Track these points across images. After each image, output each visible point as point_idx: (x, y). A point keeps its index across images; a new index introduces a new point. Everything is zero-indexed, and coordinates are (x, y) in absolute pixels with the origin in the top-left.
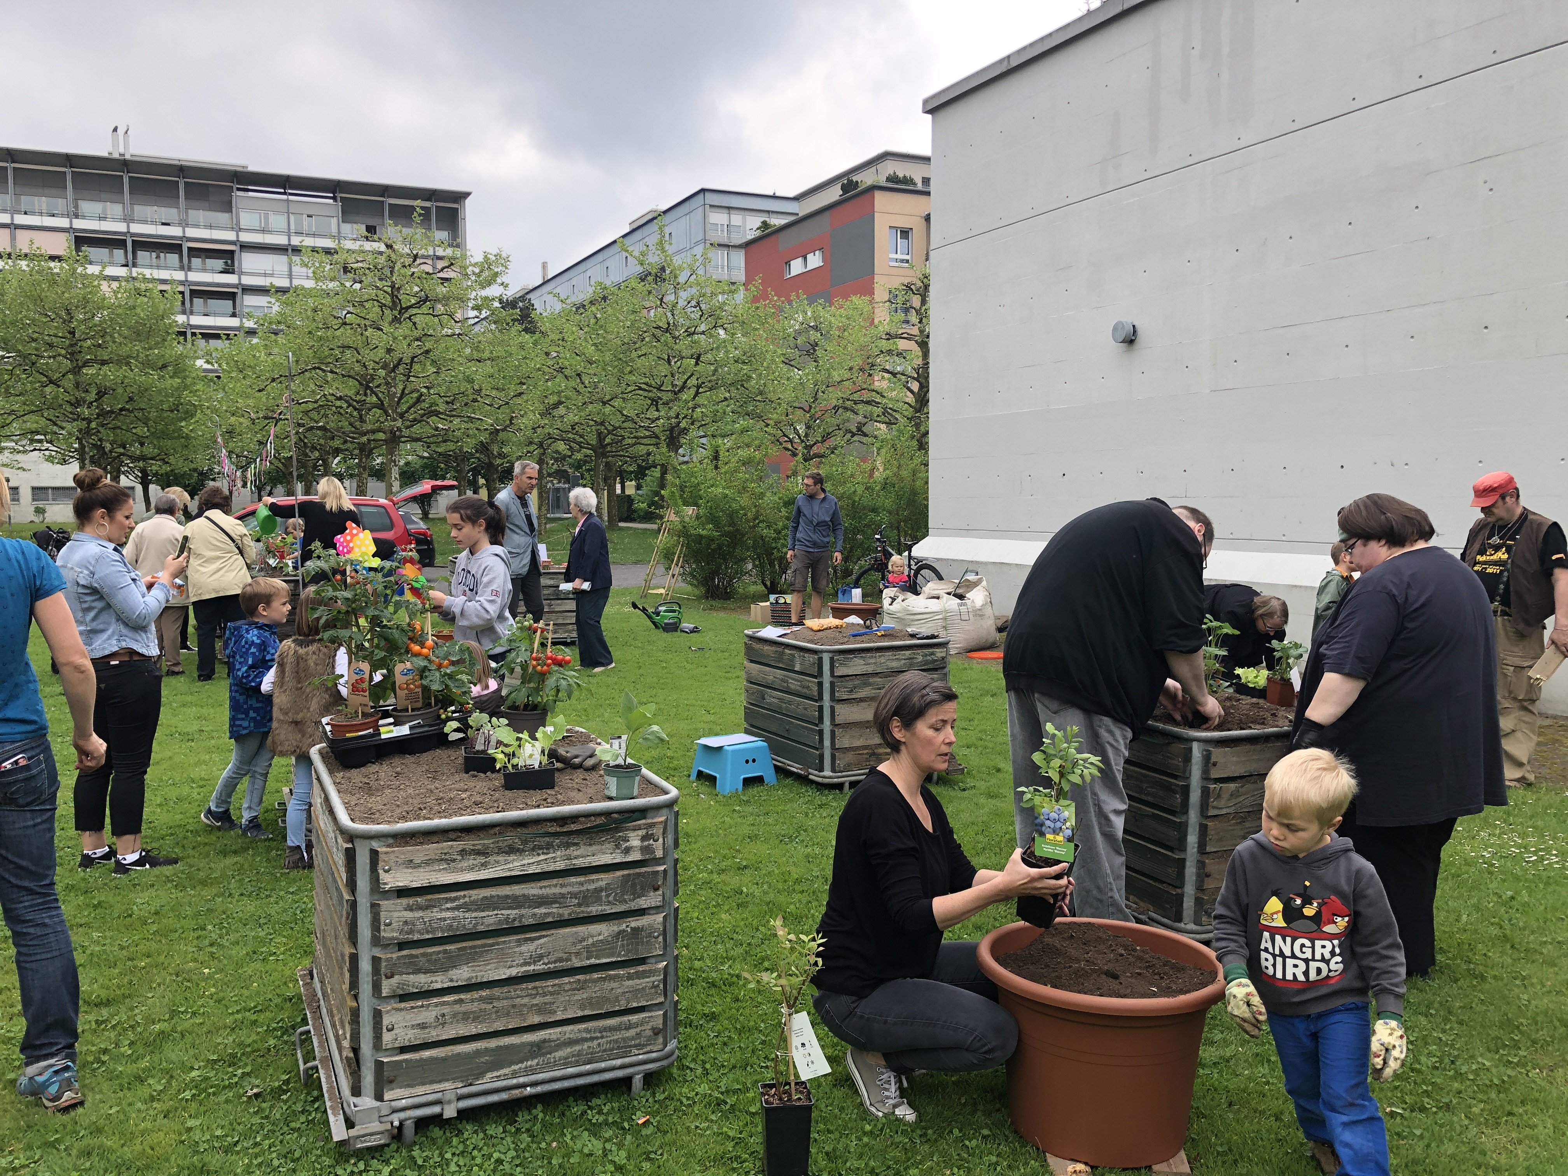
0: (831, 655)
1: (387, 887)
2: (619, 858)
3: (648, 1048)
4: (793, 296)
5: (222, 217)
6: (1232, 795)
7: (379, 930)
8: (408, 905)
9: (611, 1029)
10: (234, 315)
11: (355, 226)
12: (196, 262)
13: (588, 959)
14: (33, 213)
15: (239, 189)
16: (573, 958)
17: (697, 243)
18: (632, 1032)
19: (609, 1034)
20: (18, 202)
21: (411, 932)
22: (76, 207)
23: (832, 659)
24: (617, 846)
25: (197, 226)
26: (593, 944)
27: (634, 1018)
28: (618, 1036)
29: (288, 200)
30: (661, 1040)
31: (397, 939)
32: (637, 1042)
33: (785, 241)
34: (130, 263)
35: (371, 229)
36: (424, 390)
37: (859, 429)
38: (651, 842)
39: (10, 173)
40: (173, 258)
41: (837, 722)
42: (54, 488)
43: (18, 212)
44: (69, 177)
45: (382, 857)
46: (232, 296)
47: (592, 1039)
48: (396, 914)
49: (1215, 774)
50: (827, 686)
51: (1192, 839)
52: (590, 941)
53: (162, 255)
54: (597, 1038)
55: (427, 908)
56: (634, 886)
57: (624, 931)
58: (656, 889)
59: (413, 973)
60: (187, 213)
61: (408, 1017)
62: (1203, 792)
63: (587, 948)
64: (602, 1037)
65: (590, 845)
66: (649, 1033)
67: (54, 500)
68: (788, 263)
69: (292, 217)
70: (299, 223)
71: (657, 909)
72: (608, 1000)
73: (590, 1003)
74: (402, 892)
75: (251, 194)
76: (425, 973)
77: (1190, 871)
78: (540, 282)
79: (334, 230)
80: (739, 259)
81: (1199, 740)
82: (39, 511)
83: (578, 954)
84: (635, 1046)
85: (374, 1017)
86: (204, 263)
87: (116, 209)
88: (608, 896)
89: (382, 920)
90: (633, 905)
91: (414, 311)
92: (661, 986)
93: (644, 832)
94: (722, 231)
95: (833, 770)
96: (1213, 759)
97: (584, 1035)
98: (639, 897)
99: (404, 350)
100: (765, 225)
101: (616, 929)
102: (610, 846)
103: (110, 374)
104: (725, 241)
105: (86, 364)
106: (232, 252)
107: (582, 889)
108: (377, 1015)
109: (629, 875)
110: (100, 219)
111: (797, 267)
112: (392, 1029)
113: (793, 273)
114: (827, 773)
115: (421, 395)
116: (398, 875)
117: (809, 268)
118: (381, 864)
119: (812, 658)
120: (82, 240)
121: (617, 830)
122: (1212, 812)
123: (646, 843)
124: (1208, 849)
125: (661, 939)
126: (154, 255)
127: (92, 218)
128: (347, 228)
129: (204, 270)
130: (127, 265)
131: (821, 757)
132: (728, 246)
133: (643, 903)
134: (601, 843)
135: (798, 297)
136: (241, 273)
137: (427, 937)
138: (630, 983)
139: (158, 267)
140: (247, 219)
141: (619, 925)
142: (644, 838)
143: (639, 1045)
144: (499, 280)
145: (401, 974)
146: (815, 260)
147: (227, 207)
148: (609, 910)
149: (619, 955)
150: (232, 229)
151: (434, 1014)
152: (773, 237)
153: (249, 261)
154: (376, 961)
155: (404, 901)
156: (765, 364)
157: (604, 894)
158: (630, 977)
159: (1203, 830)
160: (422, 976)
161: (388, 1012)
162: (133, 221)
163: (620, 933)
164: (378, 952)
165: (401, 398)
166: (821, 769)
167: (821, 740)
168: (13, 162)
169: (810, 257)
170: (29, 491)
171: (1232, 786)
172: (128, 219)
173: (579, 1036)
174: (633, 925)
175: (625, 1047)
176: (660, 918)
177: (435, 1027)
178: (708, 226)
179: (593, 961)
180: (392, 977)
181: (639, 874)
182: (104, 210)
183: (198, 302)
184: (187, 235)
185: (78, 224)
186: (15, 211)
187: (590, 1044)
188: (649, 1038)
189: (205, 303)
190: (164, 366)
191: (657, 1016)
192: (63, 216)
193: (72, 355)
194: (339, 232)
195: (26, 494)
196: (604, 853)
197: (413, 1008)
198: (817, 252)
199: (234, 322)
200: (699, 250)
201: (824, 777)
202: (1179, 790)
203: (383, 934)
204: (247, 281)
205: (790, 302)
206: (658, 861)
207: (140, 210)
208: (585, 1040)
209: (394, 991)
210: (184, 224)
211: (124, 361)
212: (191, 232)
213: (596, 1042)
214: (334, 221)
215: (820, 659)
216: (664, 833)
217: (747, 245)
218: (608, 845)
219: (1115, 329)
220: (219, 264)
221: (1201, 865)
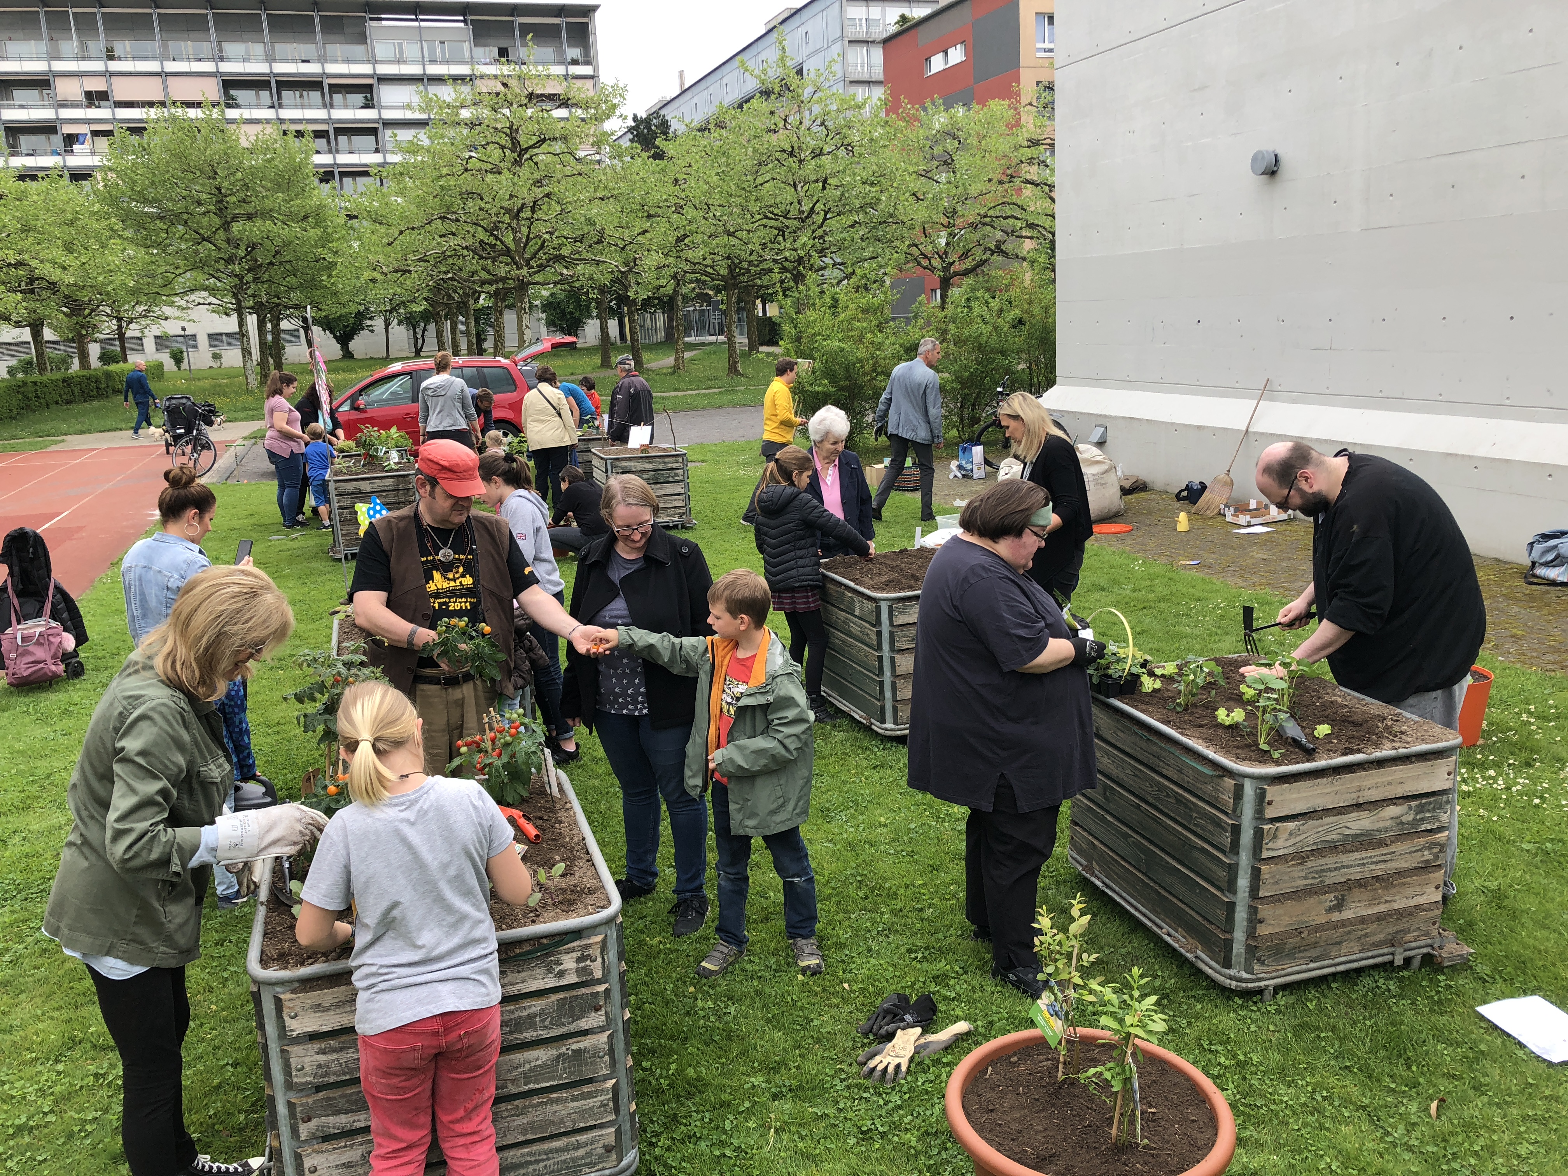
0: (889, 603)
1: (294, 1034)
2: (552, 983)
3: (601, 1166)
4: (928, 104)
5: (358, 50)
6: (1290, 834)
7: (291, 1077)
8: (320, 1049)
9: (557, 1150)
10: (377, 151)
11: (487, 49)
12: (338, 98)
13: (526, 1084)
14: (181, 59)
15: (371, 19)
16: (510, 1085)
17: (834, 41)
18: (581, 1152)
19: (555, 1155)
20: (165, 47)
21: (327, 1074)
22: (221, 50)
23: (890, 607)
24: (550, 971)
25: (335, 61)
26: (530, 1069)
27: (583, 1138)
28: (566, 1156)
29: (420, 27)
30: (614, 1156)
31: (310, 1083)
32: (588, 1160)
33: (924, 36)
34: (276, 105)
35: (503, 52)
36: (547, 236)
37: (998, 247)
38: (588, 962)
39: (155, 19)
40: (315, 95)
41: (898, 673)
42: (227, 334)
43: (167, 59)
44: (211, 19)
45: (286, 1004)
46: (373, 132)
47: (537, 1162)
48: (307, 1059)
49: (1270, 813)
50: (886, 635)
51: (1243, 882)
52: (527, 1066)
53: (305, 93)
54: (543, 1160)
55: (341, 1049)
56: (571, 1008)
57: (564, 1054)
58: (597, 1009)
59: (332, 1115)
60: (324, 48)
61: (331, 1158)
62: (1255, 833)
63: (524, 1073)
64: (548, 1159)
65: (519, 972)
66: (600, 1151)
67: (229, 345)
68: (928, 59)
69: (425, 45)
70: (432, 51)
71: (602, 1029)
72: (552, 1123)
73: (532, 1128)
74: (313, 1037)
75: (384, 23)
76: (346, 1113)
77: (1241, 915)
78: (678, 92)
79: (467, 55)
80: (877, 54)
81: (1251, 777)
82: (216, 357)
83: (513, 1081)
84: (586, 1165)
85: (296, 1159)
86: (345, 99)
87: (258, 49)
88: (543, 1021)
89: (293, 1066)
90: (573, 1028)
91: (536, 151)
92: (611, 1104)
93: (579, 954)
94: (861, 25)
95: (895, 722)
96: (1268, 798)
97: (529, 1159)
98: (578, 1019)
99: (526, 195)
100: (903, 19)
101: (555, 1052)
102: (540, 971)
103: (254, 230)
104: (864, 37)
105: (235, 218)
106: (370, 86)
107: (513, 1016)
108: (298, 1159)
109: (565, 998)
110: (244, 60)
111: (937, 64)
112: (316, 1170)
113: (934, 71)
114: (889, 725)
115: (544, 242)
116: (305, 1020)
117: (951, 64)
118: (285, 1012)
119: (870, 605)
120: (230, 84)
121: (548, 955)
122: (1265, 854)
123: (582, 965)
124: (1261, 894)
125: (607, 1058)
126: (298, 94)
127: (236, 60)
128: (479, 52)
129: (346, 107)
130: (273, 107)
131: (883, 709)
132: (868, 42)
133: (584, 1024)
134: (531, 969)
135: (933, 103)
136: (381, 107)
137: (345, 1078)
138: (576, 1104)
139: (303, 107)
140: (382, 49)
141: (559, 1048)
142: (579, 960)
143: (591, 1163)
144: (617, 113)
145: (320, 1116)
146: (956, 55)
147: (362, 38)
148: (545, 1034)
149: (561, 1078)
150: (369, 62)
151: (359, 1152)
152: (912, 32)
153: (388, 95)
154: (291, 1105)
155: (316, 1046)
156: (895, 185)
157: (538, 1019)
158: (574, 1099)
159: (1256, 874)
160: (343, 1116)
161: (308, 1155)
162: (274, 60)
163: (559, 1056)
164: (293, 1097)
165: (526, 244)
166: (883, 721)
167: (882, 691)
168: (157, 7)
169: (951, 51)
170: (206, 337)
171: (1291, 825)
172: (270, 59)
173: (523, 1160)
174: (574, 1047)
175: (575, 1167)
176: (604, 1037)
177: (362, 1165)
178: (846, 22)
179: (532, 1086)
180: (309, 1120)
181: (576, 997)
182: (247, 52)
183: (343, 139)
184: (327, 71)
185: (226, 67)
186: (164, 58)
187: (535, 1167)
188: (601, 1156)
189: (349, 140)
190: (306, 217)
191: (607, 1135)
192: (208, 60)
193: (221, 211)
194: (472, 57)
195: (203, 340)
196: (535, 979)
197: (335, 1149)
198: (959, 46)
199: (377, 158)
200: (836, 48)
201: (886, 729)
202: (1229, 829)
203: (295, 1080)
204: (388, 115)
205: (925, 109)
206: (599, 982)
207: (281, 48)
208: (531, 1163)
209: (313, 1134)
210: (323, 59)
211: (266, 215)
212: (331, 68)
213: (542, 1165)
214: (466, 46)
215: (878, 608)
216: (602, 953)
217: (886, 41)
218: (538, 971)
219: (1255, 159)
220: (359, 98)
221: (1253, 911)
